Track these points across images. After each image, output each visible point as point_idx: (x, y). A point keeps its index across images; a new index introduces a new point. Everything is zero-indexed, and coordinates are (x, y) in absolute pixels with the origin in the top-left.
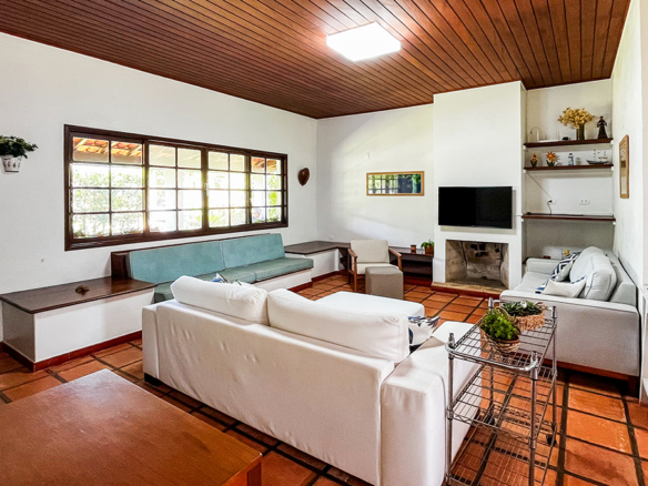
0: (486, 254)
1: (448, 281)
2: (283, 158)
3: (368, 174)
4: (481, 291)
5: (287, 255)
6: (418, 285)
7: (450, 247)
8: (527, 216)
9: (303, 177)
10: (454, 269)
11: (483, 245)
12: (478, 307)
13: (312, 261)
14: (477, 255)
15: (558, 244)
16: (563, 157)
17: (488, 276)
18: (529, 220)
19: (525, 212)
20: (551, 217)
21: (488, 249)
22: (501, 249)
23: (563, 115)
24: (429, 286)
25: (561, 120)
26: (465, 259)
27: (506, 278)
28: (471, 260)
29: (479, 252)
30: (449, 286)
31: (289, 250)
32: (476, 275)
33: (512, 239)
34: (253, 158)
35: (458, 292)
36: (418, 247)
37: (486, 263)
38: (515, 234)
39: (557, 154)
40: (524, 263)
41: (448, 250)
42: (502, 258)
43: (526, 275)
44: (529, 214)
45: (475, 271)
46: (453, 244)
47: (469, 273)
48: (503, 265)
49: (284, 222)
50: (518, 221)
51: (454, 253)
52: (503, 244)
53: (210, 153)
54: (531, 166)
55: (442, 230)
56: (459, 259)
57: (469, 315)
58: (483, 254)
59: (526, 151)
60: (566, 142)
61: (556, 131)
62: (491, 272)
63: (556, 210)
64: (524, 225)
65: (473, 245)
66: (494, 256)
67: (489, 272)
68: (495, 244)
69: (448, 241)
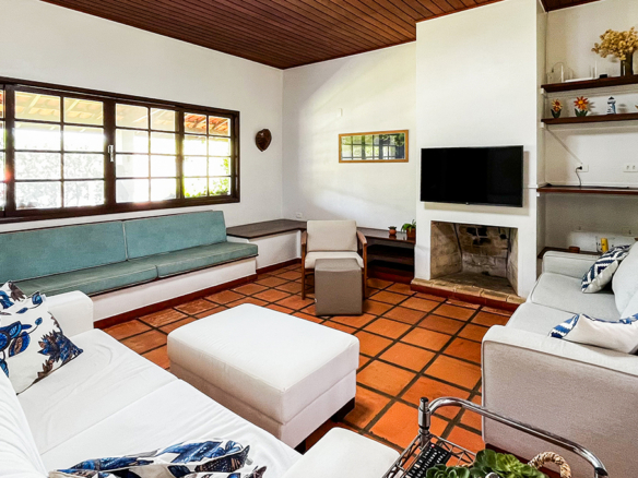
0: (489, 241)
1: (434, 277)
2: (234, 116)
3: (340, 136)
4: (478, 295)
5: (230, 239)
6: (395, 281)
7: (437, 231)
8: (545, 189)
9: (263, 140)
10: (444, 260)
11: (483, 229)
12: (469, 321)
13: (256, 248)
14: (475, 242)
15: (592, 228)
16: (599, 103)
17: (490, 271)
18: (548, 195)
19: (543, 183)
20: (580, 190)
21: (490, 235)
22: (508, 235)
23: (600, 42)
24: (408, 283)
25: (596, 50)
26: (460, 247)
27: (515, 277)
28: (467, 249)
29: (479, 238)
30: (435, 285)
31: (232, 232)
32: (475, 270)
33: (524, 222)
34: (187, 115)
35: (447, 295)
36: (398, 229)
37: (488, 254)
38: (527, 214)
39: (590, 100)
40: (540, 257)
41: (434, 235)
42: (509, 248)
43: (542, 277)
44: (549, 185)
45: (473, 264)
46: (440, 227)
47: (464, 265)
48: (511, 258)
49: (234, 197)
50: (532, 196)
51: (443, 239)
52: (510, 229)
53: (119, 107)
54: (552, 118)
55: (426, 208)
56: (451, 247)
57: (453, 337)
58: (484, 241)
59: (546, 97)
60: (604, 82)
61: (589, 65)
62: (494, 265)
63: (588, 180)
64: (541, 202)
65: (470, 229)
66: (498, 243)
67: (491, 266)
68: (499, 229)
69: (434, 223)
